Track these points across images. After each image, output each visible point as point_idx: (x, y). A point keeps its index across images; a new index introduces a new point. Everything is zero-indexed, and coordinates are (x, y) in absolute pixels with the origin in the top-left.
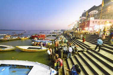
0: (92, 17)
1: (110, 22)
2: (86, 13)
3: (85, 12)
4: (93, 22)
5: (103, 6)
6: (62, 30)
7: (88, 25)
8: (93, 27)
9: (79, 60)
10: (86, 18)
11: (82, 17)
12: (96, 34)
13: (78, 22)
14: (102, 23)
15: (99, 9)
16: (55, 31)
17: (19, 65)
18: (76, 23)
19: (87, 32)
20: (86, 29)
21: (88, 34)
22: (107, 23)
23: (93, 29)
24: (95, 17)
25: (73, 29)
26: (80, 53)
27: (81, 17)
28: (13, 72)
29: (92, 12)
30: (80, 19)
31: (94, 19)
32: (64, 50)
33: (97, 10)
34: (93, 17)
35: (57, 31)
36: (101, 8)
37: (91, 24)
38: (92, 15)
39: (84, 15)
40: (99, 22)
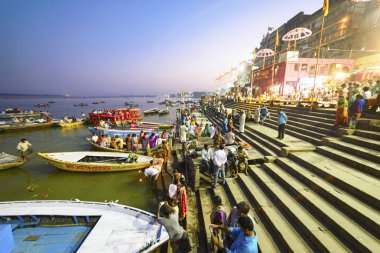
0: (292, 49)
1: (346, 69)
2: (273, 35)
3: (270, 32)
4: (296, 67)
5: (326, 13)
6: (196, 94)
7: (280, 77)
8: (294, 84)
9: (251, 190)
10: (273, 53)
11: (261, 48)
12: (305, 105)
13: (249, 67)
14: (322, 71)
15: (313, 25)
16: (173, 96)
17: (49, 217)
18: (242, 69)
19: (277, 99)
20: (275, 88)
21: (278, 106)
22: (337, 70)
23: (295, 88)
24: (301, 51)
25: (232, 89)
26: (255, 168)
27: (257, 50)
28: (27, 240)
29: (293, 32)
30: (253, 57)
31: (300, 56)
32: (203, 161)
33: (308, 28)
34: (297, 49)
35: (179, 95)
36: (320, 22)
37: (290, 74)
38: (293, 42)
39: (267, 42)
40: (312, 67)
